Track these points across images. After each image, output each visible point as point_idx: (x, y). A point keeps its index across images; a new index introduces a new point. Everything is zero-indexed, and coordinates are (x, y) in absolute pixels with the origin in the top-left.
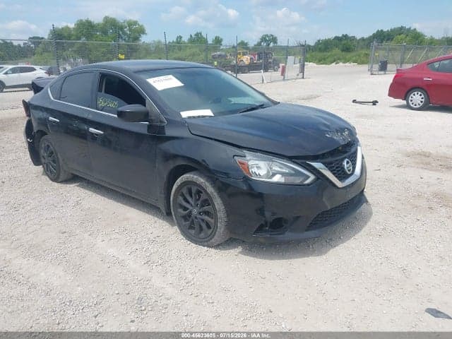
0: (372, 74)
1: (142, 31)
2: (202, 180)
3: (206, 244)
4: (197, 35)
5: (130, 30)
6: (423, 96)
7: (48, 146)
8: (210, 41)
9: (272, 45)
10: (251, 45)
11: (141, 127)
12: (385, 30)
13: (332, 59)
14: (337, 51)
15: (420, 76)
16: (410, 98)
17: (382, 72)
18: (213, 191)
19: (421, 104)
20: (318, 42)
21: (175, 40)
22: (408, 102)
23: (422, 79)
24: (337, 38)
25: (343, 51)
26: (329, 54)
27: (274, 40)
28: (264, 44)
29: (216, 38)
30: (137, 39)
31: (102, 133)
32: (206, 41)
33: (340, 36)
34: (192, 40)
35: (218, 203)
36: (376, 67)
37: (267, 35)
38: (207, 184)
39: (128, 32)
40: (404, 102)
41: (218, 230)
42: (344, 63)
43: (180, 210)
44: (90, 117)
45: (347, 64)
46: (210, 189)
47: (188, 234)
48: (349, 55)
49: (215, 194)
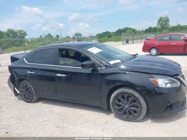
0: (123, 45)
1: (25, 34)
2: (132, 91)
3: (135, 121)
4: (48, 34)
5: (20, 34)
6: (156, 50)
7: (26, 86)
8: (54, 37)
9: (79, 37)
10: (71, 37)
11: (89, 71)
12: (121, 29)
13: (105, 41)
14: (106, 38)
15: (153, 43)
16: (151, 52)
17: (127, 44)
18: (138, 95)
19: (156, 53)
20: (98, 35)
21: (39, 37)
22: (150, 53)
23: (155, 44)
24: (104, 33)
25: (108, 37)
26: (103, 39)
27: (80, 35)
28: (76, 37)
29: (57, 35)
30: (23, 37)
31: (66, 76)
32: (53, 37)
33: (105, 32)
34: (46, 37)
35: (142, 101)
36: (125, 42)
37: (77, 33)
38: (135, 92)
39: (19, 35)
40: (149, 53)
41: (142, 113)
42: (109, 42)
43: (116, 107)
44: (56, 69)
45: (111, 42)
46: (137, 95)
47: (123, 118)
48: (111, 39)
49: (140, 96)
